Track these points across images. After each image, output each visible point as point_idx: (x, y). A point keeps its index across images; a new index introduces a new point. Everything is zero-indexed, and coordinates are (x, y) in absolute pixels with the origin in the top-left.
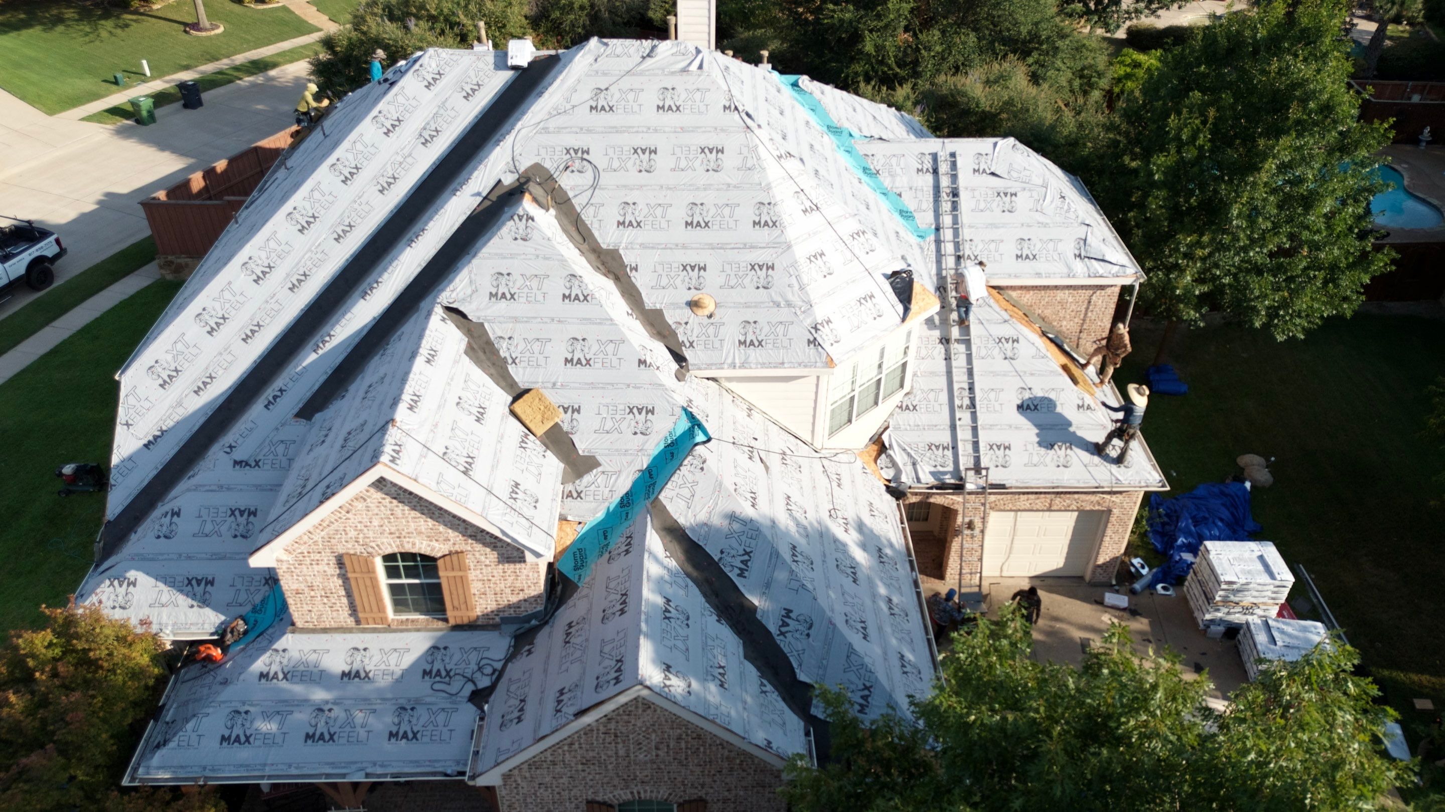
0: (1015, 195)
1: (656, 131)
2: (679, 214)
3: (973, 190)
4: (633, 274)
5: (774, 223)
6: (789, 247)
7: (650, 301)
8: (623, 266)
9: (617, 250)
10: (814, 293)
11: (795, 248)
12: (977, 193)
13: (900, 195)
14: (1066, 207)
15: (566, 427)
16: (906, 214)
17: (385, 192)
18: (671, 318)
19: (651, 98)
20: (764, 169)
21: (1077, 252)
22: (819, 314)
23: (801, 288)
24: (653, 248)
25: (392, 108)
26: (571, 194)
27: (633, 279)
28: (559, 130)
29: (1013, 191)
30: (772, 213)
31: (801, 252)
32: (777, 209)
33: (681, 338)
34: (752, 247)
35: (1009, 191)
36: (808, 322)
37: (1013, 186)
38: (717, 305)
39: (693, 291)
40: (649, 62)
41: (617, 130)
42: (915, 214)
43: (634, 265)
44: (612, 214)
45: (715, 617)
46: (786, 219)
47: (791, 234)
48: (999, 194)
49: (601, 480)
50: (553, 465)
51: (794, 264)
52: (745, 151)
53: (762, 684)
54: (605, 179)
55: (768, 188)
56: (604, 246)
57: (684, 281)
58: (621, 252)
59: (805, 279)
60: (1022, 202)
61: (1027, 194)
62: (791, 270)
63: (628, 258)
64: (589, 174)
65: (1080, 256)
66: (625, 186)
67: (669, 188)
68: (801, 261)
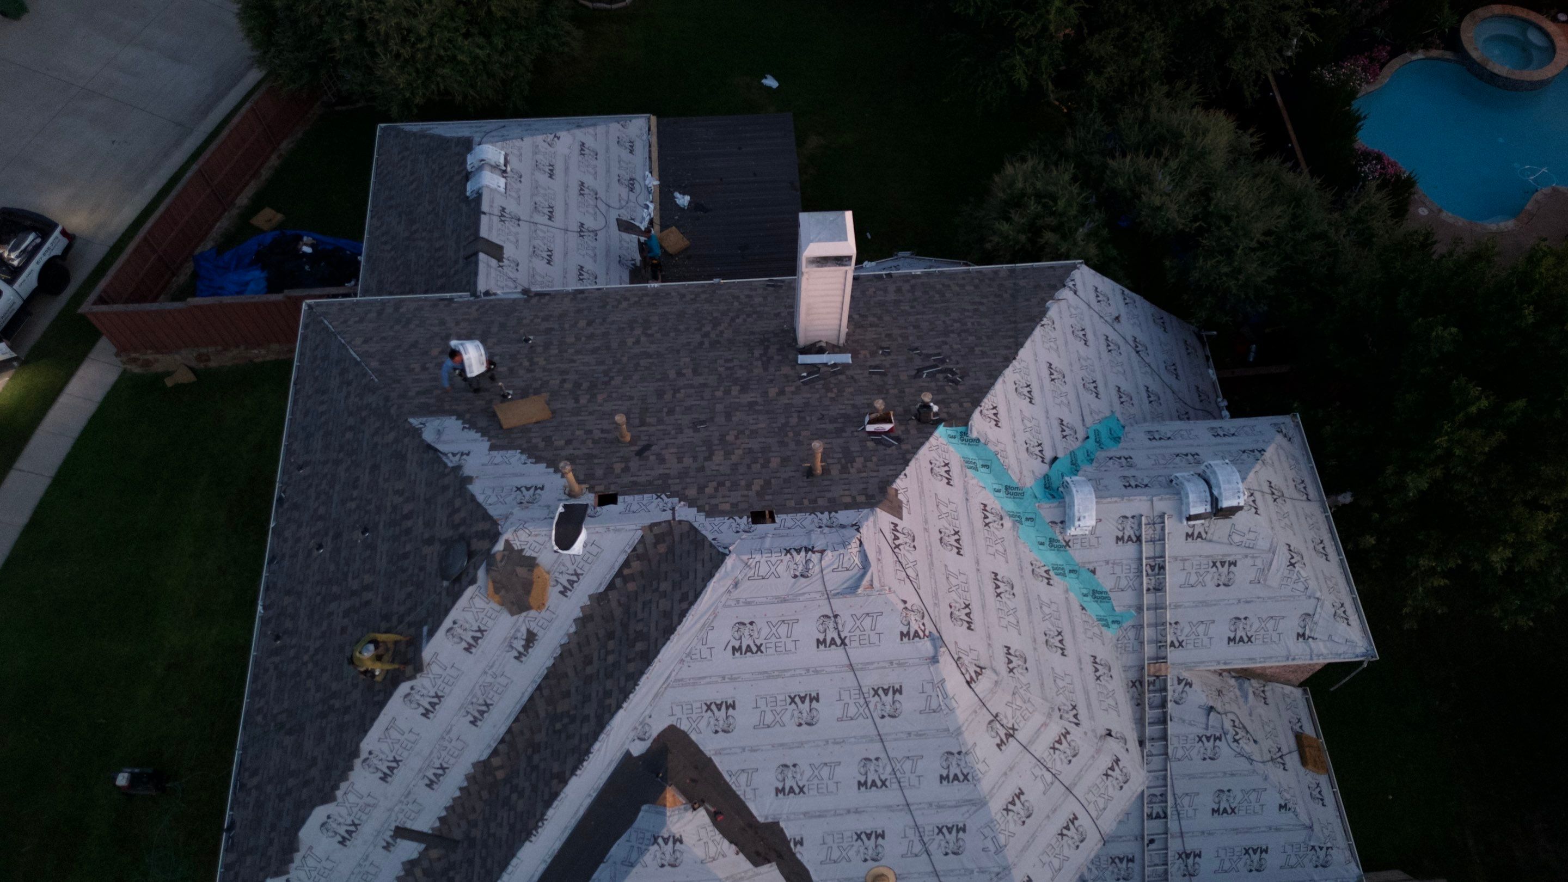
0: (1235, 564)
1: (817, 672)
2: (850, 773)
3: (1184, 560)
4: (797, 850)
5: (966, 777)
6: (985, 803)
7: (820, 878)
8: (788, 842)
9: (778, 823)
10: (1011, 852)
11: (990, 804)
12: (1187, 564)
13: (1094, 572)
14: (1295, 577)
16: (1099, 596)
17: (479, 723)
19: (808, 630)
20: (952, 710)
21: (1301, 631)
22: (1018, 877)
23: (998, 851)
24: (820, 816)
25: (469, 616)
27: (799, 856)
28: (695, 681)
29: (1231, 559)
30: (963, 764)
31: (996, 805)
32: (970, 758)
34: (939, 807)
35: (1228, 559)
37: (1233, 552)
38: (897, 877)
39: (870, 863)
40: (804, 582)
41: (768, 675)
42: (1111, 595)
43: (798, 838)
44: (768, 779)
47: (985, 787)
48: (1214, 564)
51: (990, 824)
52: (928, 687)
54: (757, 733)
55: (958, 732)
56: (761, 820)
57: (858, 852)
58: (782, 825)
59: (1002, 839)
60: (1243, 573)
61: (1249, 561)
62: (987, 831)
63: (790, 831)
64: (736, 733)
65: (1304, 635)
66: (782, 745)
67: (835, 743)
68: (998, 817)
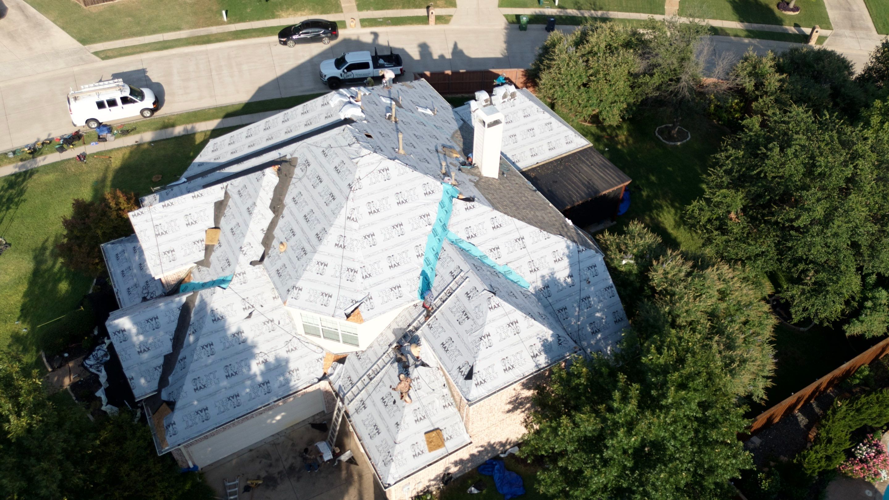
0: (468, 318)
1: (328, 175)
2: (307, 210)
3: (458, 299)
4: (280, 218)
5: (320, 240)
6: (315, 252)
7: (277, 232)
8: (282, 213)
9: (285, 206)
10: (306, 275)
11: (316, 254)
15: (215, 248)
17: (286, 134)
18: (275, 243)
19: (337, 162)
20: (336, 218)
22: (299, 284)
23: (304, 270)
24: (292, 215)
26: (294, 176)
27: (279, 220)
28: (311, 151)
30: (323, 235)
31: (317, 257)
32: (326, 236)
33: (270, 252)
34: (309, 242)
36: (293, 283)
38: (285, 251)
39: (286, 240)
40: (349, 147)
41: (321, 165)
43: (284, 215)
44: (295, 193)
45: (172, 337)
46: (325, 241)
47: (321, 248)
48: (464, 312)
49: (206, 272)
50: (201, 256)
51: (311, 259)
52: (339, 205)
53: (159, 367)
54: (305, 178)
55: (331, 225)
56: (284, 201)
57: (287, 233)
58: (286, 208)
59: (308, 268)
62: (308, 262)
63: (285, 212)
64: (303, 173)
66: (305, 187)
67: (312, 199)
68: (314, 261)
